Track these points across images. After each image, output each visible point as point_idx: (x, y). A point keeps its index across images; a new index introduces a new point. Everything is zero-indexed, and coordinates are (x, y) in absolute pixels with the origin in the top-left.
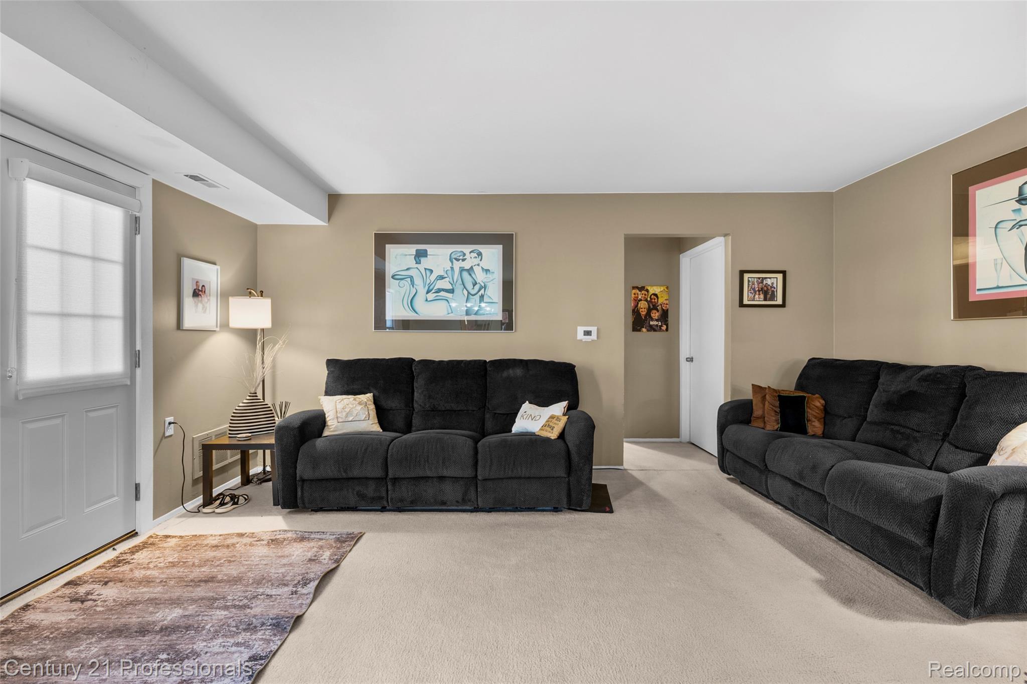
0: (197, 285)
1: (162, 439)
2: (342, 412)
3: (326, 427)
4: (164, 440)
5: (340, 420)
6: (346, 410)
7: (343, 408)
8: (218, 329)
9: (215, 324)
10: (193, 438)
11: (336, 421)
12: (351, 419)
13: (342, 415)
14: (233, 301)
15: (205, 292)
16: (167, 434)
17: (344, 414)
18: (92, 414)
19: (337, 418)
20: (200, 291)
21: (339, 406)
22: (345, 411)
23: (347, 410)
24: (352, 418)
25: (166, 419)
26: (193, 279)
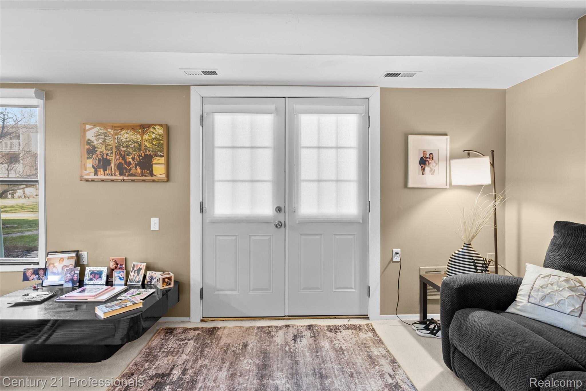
0: (423, 154)
1: (389, 263)
2: (539, 289)
3: (514, 302)
4: (391, 264)
5: (532, 300)
6: (545, 290)
7: (541, 287)
8: (448, 187)
9: (445, 183)
10: (420, 268)
11: (527, 299)
12: (547, 304)
13: (538, 295)
14: (455, 163)
15: (432, 158)
16: (394, 260)
17: (541, 294)
18: (337, 237)
19: (529, 296)
20: (428, 158)
21: (540, 282)
22: (543, 292)
23: (547, 291)
24: (550, 304)
25: (394, 249)
26: (419, 150)
